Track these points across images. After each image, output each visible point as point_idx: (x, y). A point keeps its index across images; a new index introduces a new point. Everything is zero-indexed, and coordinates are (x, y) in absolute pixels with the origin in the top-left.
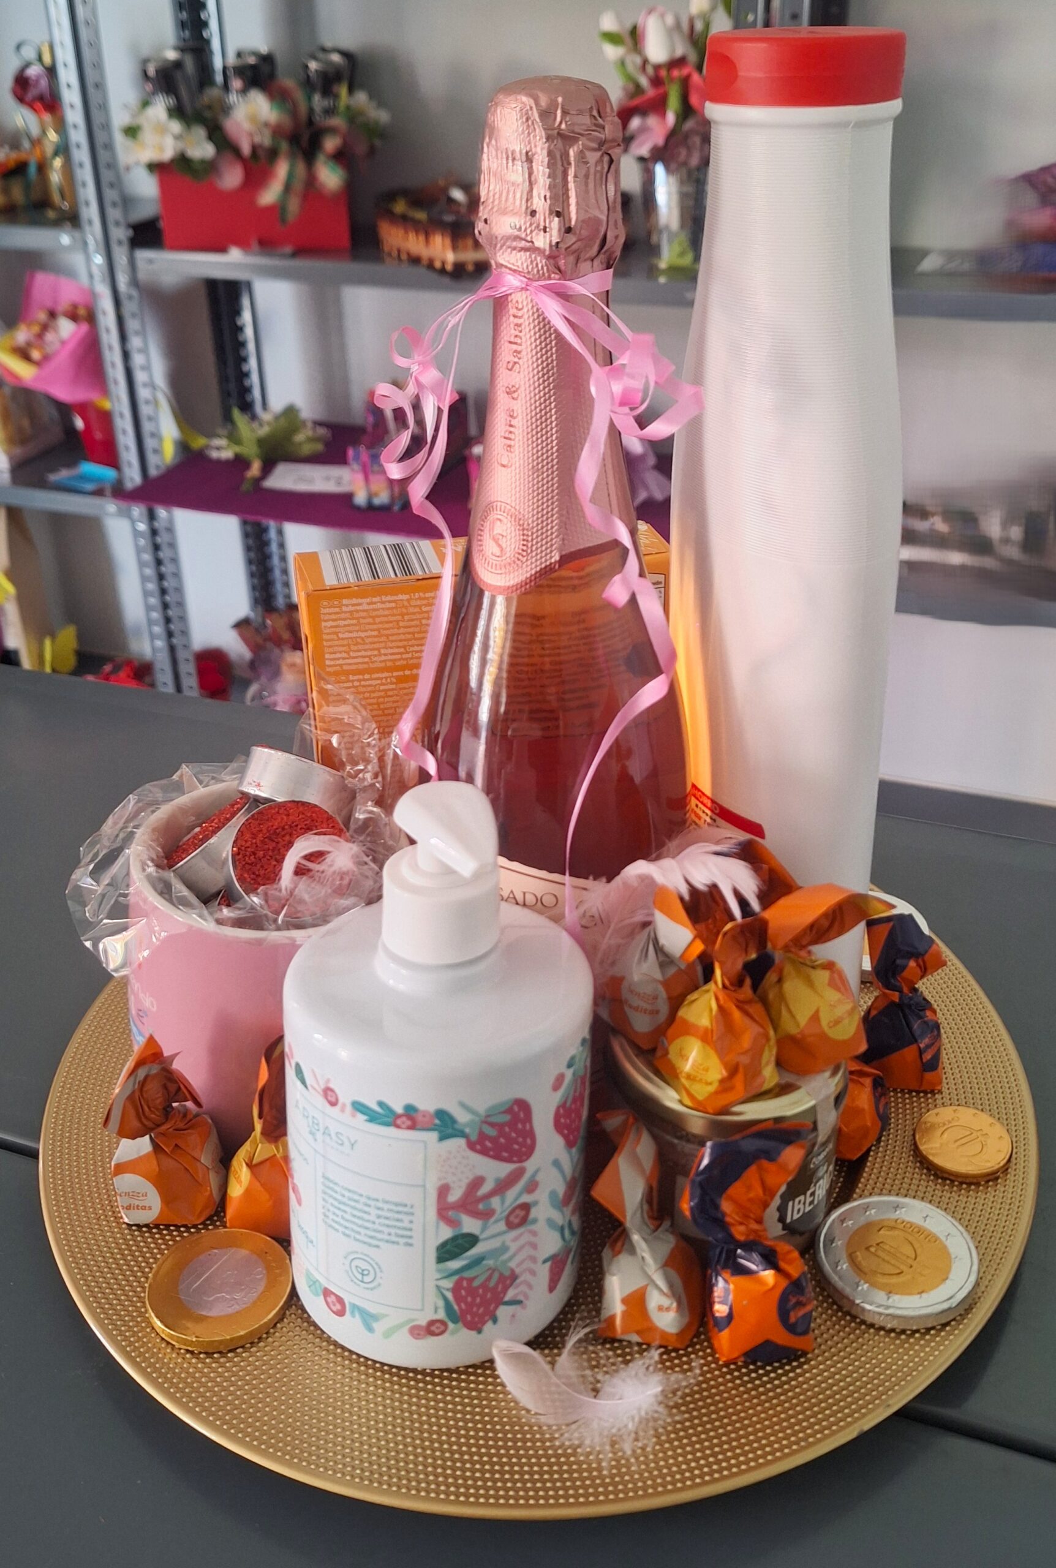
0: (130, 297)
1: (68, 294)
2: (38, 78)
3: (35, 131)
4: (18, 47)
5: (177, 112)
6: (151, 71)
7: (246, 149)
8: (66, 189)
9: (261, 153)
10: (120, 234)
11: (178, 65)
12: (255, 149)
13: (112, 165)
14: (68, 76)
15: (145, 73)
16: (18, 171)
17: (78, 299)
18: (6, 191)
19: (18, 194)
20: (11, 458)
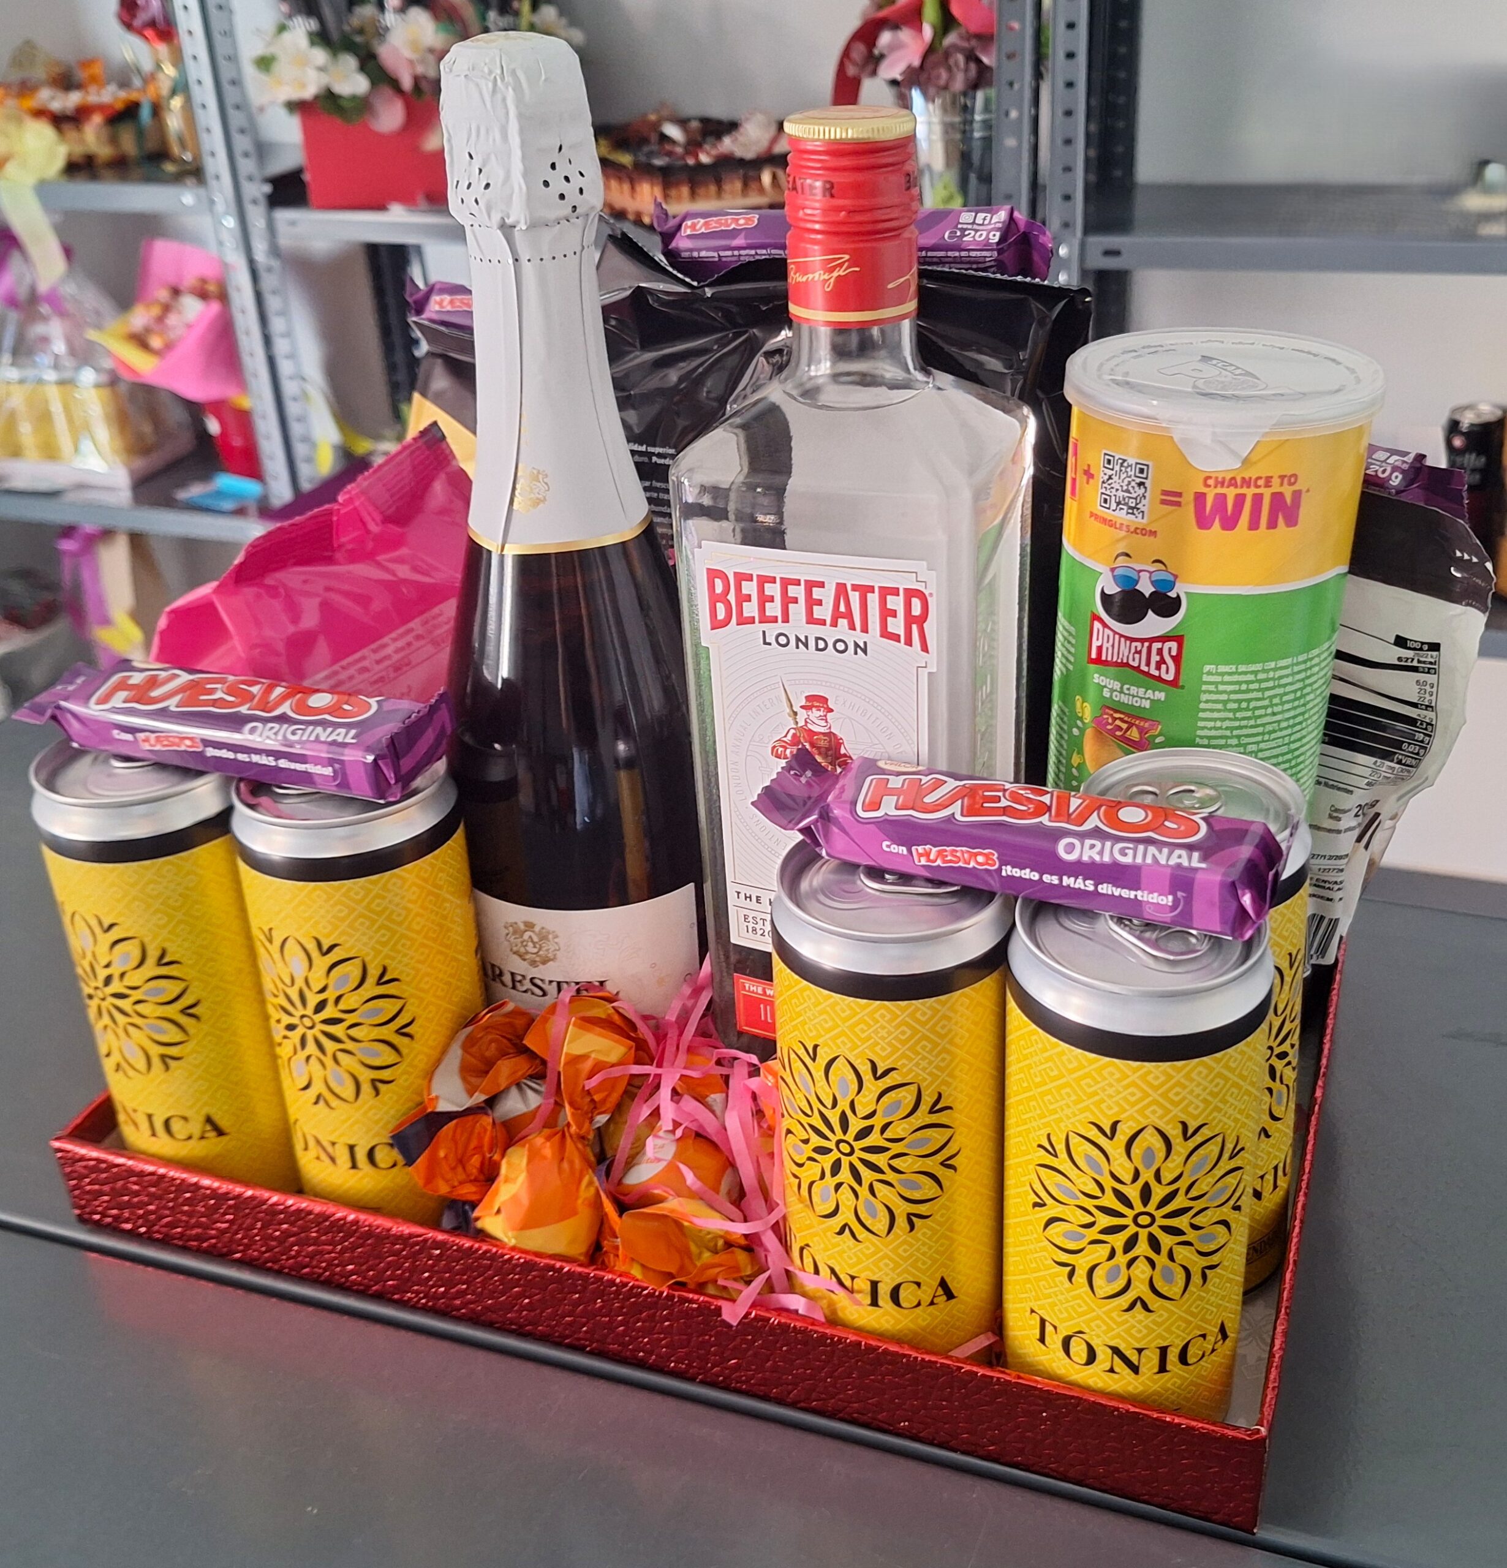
1: (194, 266)
3: (147, 66)
5: (322, 38)
7: (407, 82)
8: (187, 137)
9: (424, 85)
10: (255, 190)
12: (417, 80)
13: (244, 105)
16: (126, 114)
17: (209, 272)
18: (114, 140)
19: (129, 144)
20: (132, 473)
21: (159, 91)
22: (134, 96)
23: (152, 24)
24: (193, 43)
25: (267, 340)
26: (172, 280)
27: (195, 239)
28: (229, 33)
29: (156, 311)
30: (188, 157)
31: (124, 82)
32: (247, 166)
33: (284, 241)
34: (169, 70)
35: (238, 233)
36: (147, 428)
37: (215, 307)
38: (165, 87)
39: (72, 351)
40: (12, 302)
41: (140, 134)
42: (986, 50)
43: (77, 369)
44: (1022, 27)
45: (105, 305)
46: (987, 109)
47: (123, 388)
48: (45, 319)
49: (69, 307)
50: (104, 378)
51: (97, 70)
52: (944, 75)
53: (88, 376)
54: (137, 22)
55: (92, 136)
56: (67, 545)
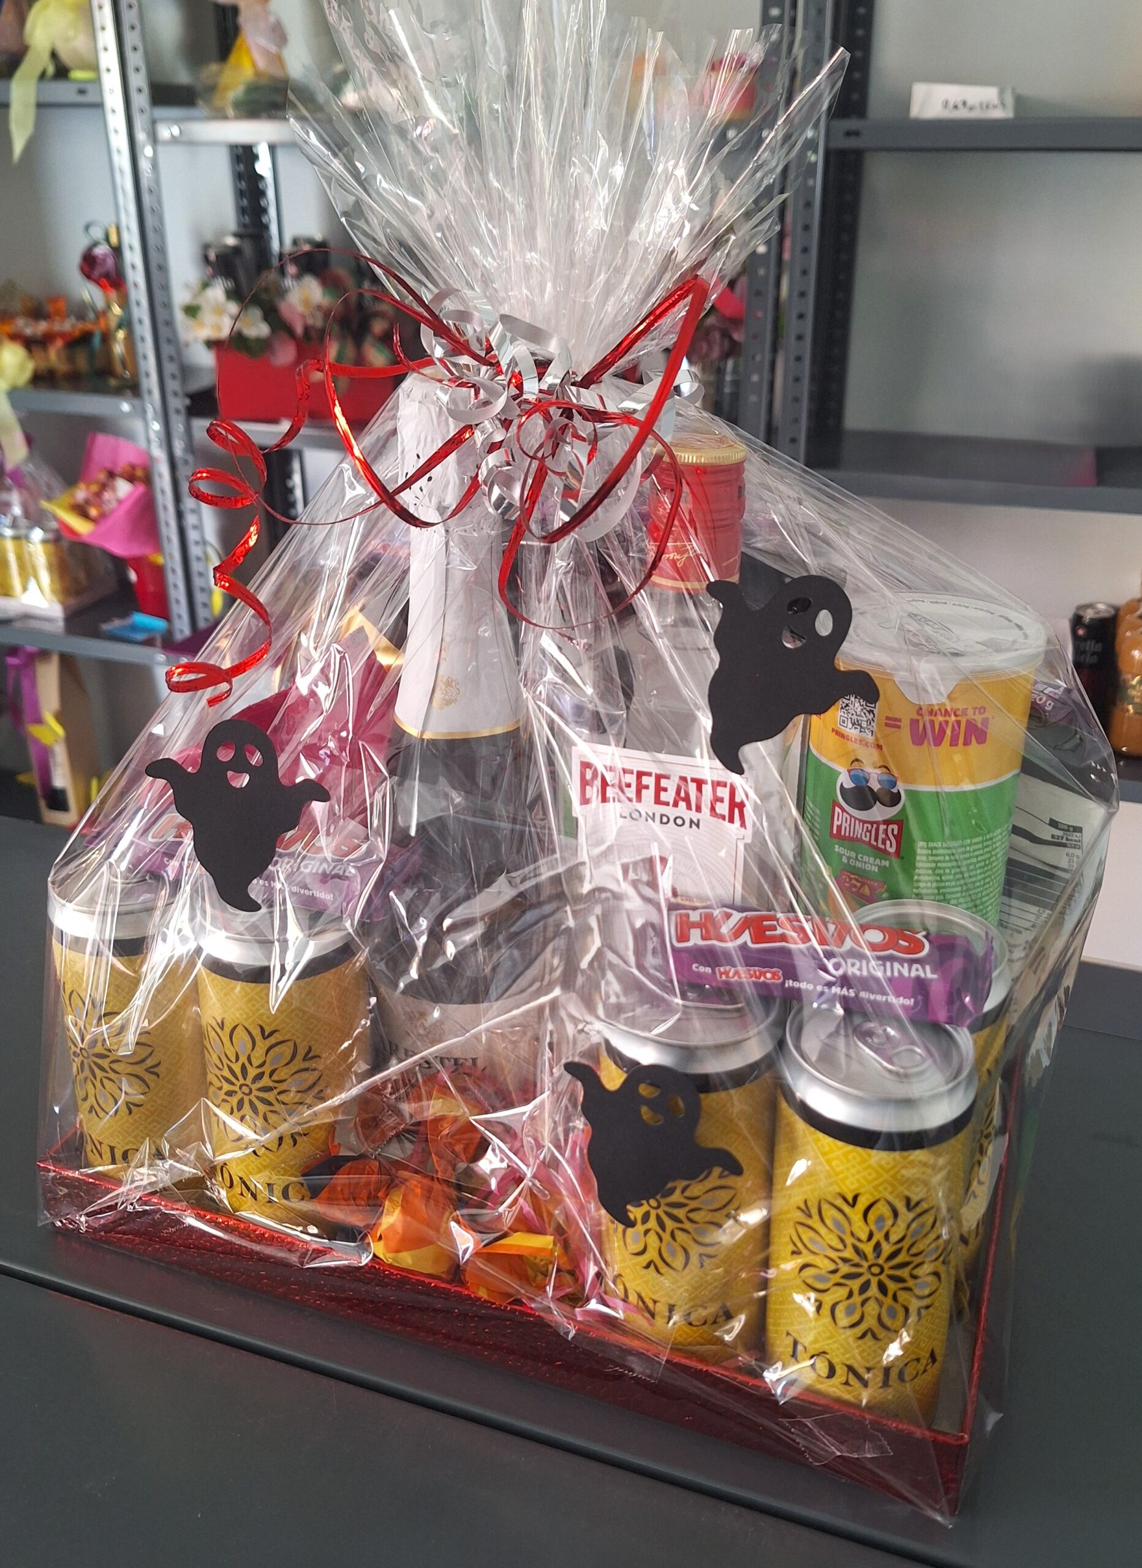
0: (186, 462)
1: (127, 456)
2: (105, 255)
3: (100, 303)
4: (87, 228)
5: (234, 294)
6: (212, 255)
7: (299, 330)
8: (127, 358)
9: (313, 334)
10: (178, 403)
11: (236, 250)
12: (307, 329)
13: (173, 340)
14: (133, 258)
15: (206, 259)
16: (85, 338)
17: (136, 461)
18: (71, 359)
19: (82, 362)
20: (66, 608)
21: (107, 325)
22: (89, 326)
23: (107, 275)
24: (138, 290)
25: (180, 515)
26: (109, 465)
27: (130, 436)
28: (166, 288)
29: (94, 488)
30: (128, 374)
31: (81, 316)
32: (172, 385)
33: (196, 440)
34: (117, 310)
35: (163, 435)
36: (82, 575)
37: (141, 489)
38: (113, 323)
39: (27, 514)
41: (92, 355)
42: (738, 330)
43: (31, 528)
44: (764, 315)
45: (56, 483)
46: (735, 371)
47: (65, 544)
48: (9, 489)
49: (28, 481)
50: (50, 536)
51: (61, 305)
52: (705, 346)
53: (37, 534)
54: (96, 273)
55: (54, 356)
56: (12, 661)
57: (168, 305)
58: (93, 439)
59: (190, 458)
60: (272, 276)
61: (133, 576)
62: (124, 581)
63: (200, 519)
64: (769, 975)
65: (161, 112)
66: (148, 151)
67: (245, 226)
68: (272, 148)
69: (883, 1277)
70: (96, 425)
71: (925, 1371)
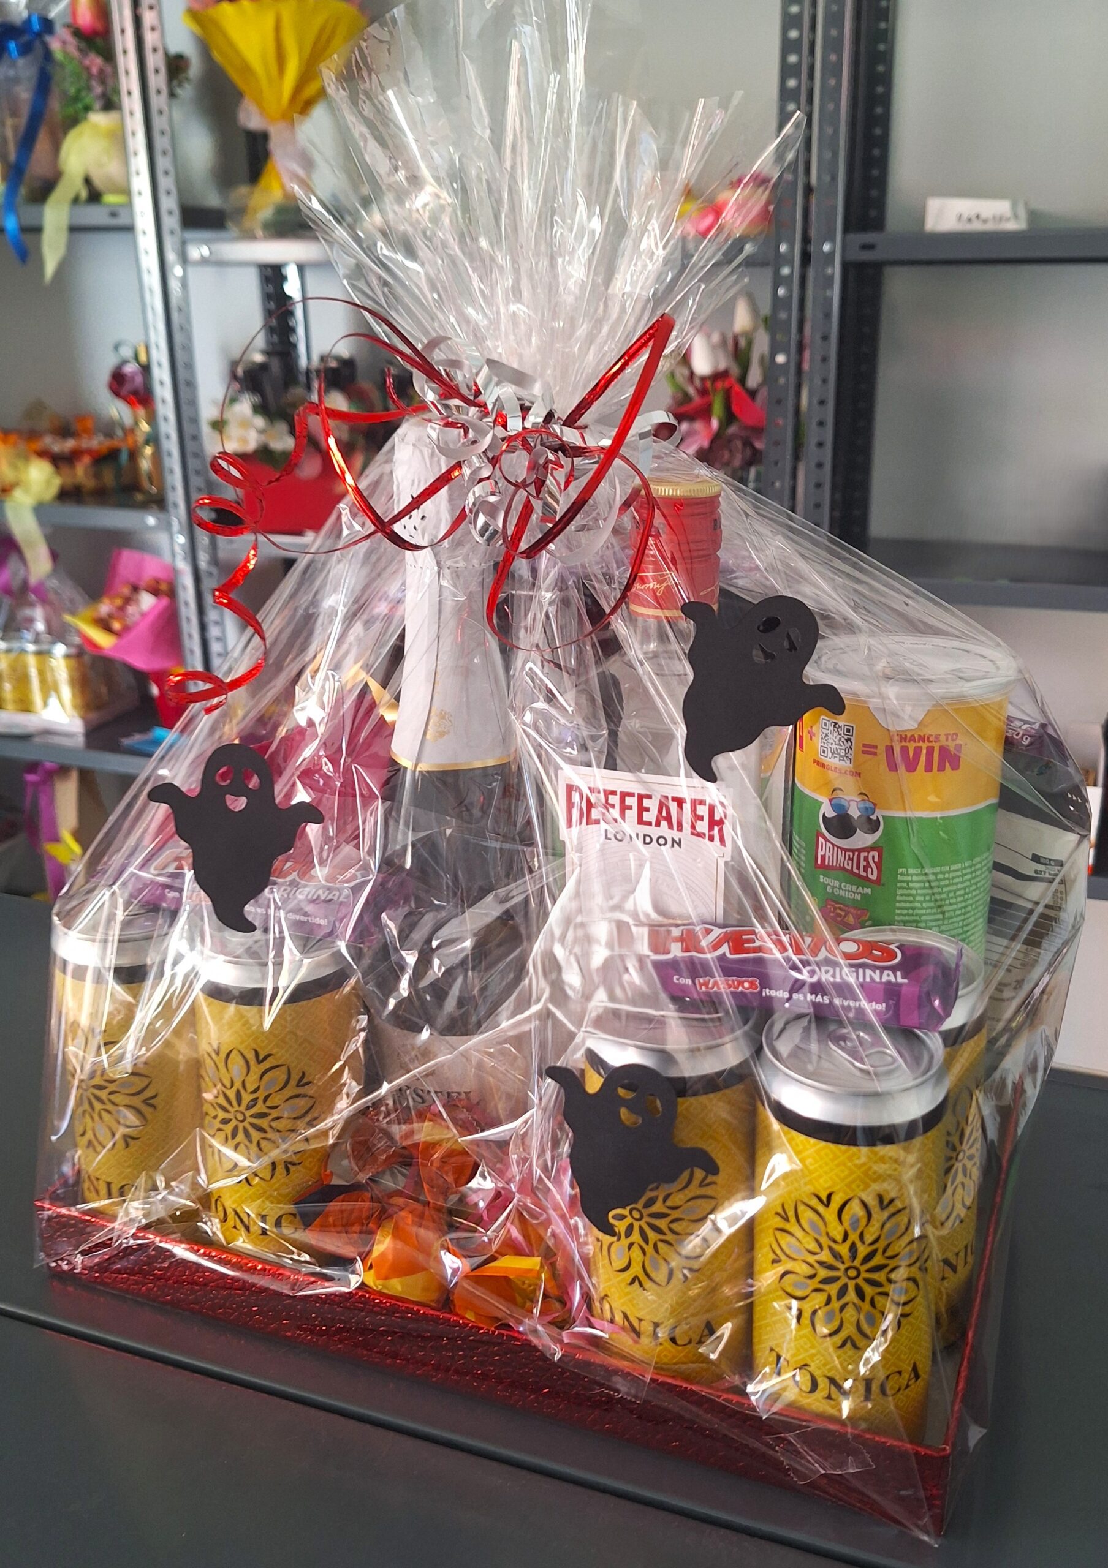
0: (210, 574)
1: (152, 569)
2: (134, 374)
3: (128, 420)
4: (116, 347)
5: (261, 409)
6: (240, 372)
8: (154, 476)
11: (263, 367)
13: (199, 455)
14: (161, 374)
15: (234, 376)
16: (110, 457)
17: (161, 575)
18: (97, 475)
19: (109, 478)
20: (87, 723)
21: (136, 441)
22: (115, 443)
23: (135, 393)
24: (166, 408)
25: (203, 627)
26: (132, 579)
27: (154, 550)
28: (193, 403)
29: (118, 602)
30: (154, 489)
31: (109, 433)
32: (198, 498)
33: (222, 555)
34: (145, 427)
35: (187, 548)
36: (104, 690)
37: (165, 601)
38: (141, 439)
39: (50, 630)
40: (8, 591)
41: (118, 472)
42: (759, 438)
43: (54, 643)
44: (785, 423)
45: (80, 598)
47: (86, 658)
48: (32, 605)
49: (52, 596)
50: (73, 651)
51: (90, 424)
52: (727, 455)
53: (60, 649)
54: (124, 391)
55: (81, 472)
56: (31, 777)
57: (195, 420)
58: (119, 554)
59: (214, 570)
60: (298, 391)
61: (155, 690)
62: (146, 696)
63: (224, 631)
64: (746, 985)
65: (190, 235)
66: (178, 271)
67: (273, 344)
68: (301, 268)
69: (860, 1281)
70: (121, 540)
71: (907, 1386)
